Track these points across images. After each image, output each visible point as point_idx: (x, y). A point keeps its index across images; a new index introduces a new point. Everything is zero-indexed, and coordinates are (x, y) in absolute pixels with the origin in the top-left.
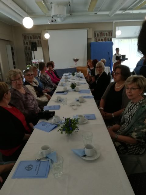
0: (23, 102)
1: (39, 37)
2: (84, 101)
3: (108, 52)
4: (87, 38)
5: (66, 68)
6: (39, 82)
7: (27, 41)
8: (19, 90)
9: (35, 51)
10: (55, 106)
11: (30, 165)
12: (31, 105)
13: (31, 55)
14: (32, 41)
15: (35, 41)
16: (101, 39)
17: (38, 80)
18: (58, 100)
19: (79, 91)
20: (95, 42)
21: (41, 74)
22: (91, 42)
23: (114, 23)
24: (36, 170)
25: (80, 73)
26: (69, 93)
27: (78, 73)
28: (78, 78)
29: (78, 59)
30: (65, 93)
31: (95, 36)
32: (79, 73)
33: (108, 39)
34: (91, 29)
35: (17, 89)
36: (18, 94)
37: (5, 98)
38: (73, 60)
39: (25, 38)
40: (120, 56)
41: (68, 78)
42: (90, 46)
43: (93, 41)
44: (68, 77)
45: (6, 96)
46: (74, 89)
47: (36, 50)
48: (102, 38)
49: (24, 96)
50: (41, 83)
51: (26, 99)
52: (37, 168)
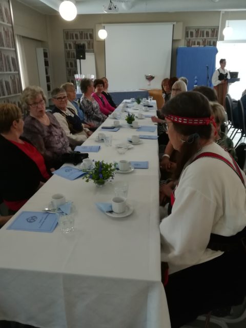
0: (44, 139)
1: (91, 35)
2: (140, 143)
3: (207, 65)
4: (173, 40)
5: (131, 90)
6: (78, 110)
7: (71, 42)
8: (40, 120)
9: (82, 60)
10: (92, 146)
11: (35, 217)
12: (57, 144)
13: (76, 66)
14: (79, 42)
15: (83, 42)
16: (196, 43)
17: (76, 107)
18: (100, 139)
19: (138, 128)
20: (186, 47)
21: (85, 98)
22: (179, 47)
23: (223, 14)
24: (40, 222)
25: (151, 100)
26: (121, 130)
27: (147, 99)
28: (144, 108)
29: (153, 76)
30: (115, 129)
31: (188, 37)
32: (149, 99)
33: (210, 42)
34: (181, 24)
35: (36, 118)
36: (37, 126)
37: (15, 128)
38: (145, 78)
39: (67, 38)
40: (227, 74)
41: (127, 107)
42: (177, 54)
43: (182, 45)
44: (128, 105)
45: (15, 125)
46: (131, 125)
47: (84, 58)
48: (199, 40)
49: (46, 129)
50: (81, 112)
51: (49, 134)
52: (42, 221)
